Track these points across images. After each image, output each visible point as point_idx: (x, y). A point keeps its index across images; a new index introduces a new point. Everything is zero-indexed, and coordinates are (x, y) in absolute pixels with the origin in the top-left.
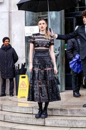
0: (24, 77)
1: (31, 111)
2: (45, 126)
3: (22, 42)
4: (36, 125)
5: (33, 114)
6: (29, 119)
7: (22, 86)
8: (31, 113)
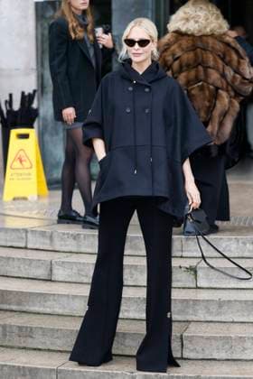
0: (26, 136)
1: (22, 238)
2: (51, 280)
3: (25, 18)
4: (28, 278)
5: (26, 248)
6: (11, 262)
7: (17, 164)
8: (23, 245)
